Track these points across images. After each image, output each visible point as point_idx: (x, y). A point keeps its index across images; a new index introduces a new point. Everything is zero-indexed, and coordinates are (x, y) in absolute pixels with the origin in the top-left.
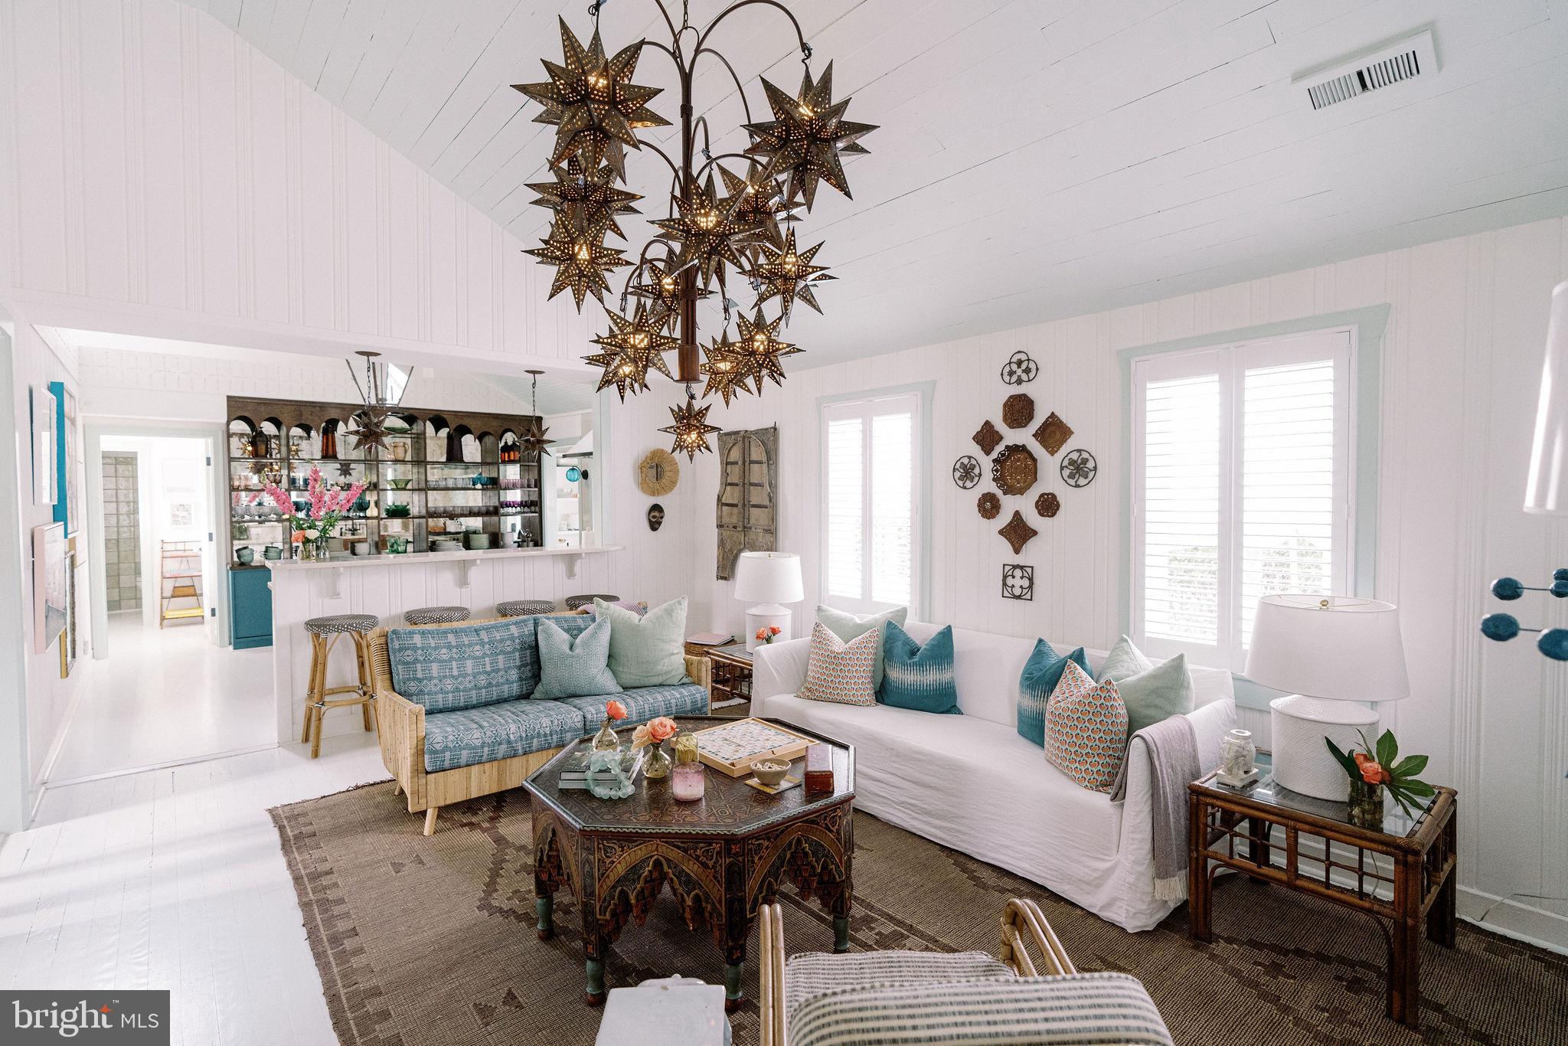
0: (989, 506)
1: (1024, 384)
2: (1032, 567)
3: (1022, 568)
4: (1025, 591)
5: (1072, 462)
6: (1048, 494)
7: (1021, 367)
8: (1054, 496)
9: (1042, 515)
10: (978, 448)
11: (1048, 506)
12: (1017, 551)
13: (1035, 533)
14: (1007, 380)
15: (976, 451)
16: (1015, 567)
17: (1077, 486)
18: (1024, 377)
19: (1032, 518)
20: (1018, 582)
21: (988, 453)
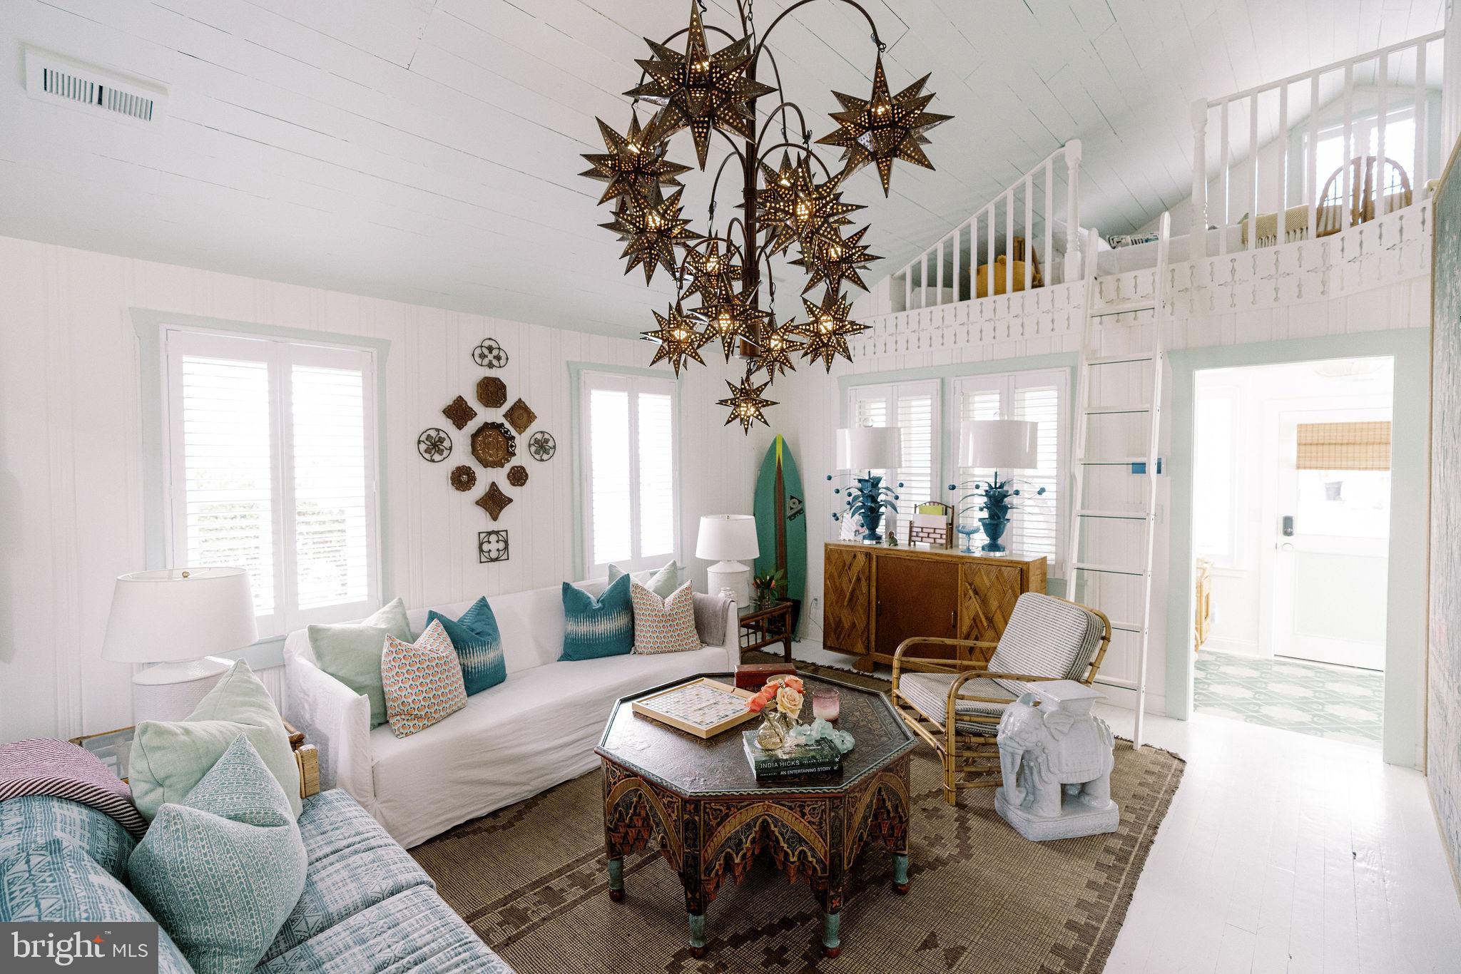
0: (462, 479)
1: (494, 368)
2: (506, 531)
3: (497, 533)
4: (501, 553)
5: (537, 441)
6: (517, 467)
7: (490, 353)
8: (522, 468)
9: (513, 485)
10: (450, 422)
11: (518, 477)
12: (495, 518)
13: (510, 501)
14: (480, 362)
15: (447, 425)
16: (490, 533)
17: (542, 460)
18: (495, 362)
19: (506, 488)
20: (494, 546)
21: (460, 427)
